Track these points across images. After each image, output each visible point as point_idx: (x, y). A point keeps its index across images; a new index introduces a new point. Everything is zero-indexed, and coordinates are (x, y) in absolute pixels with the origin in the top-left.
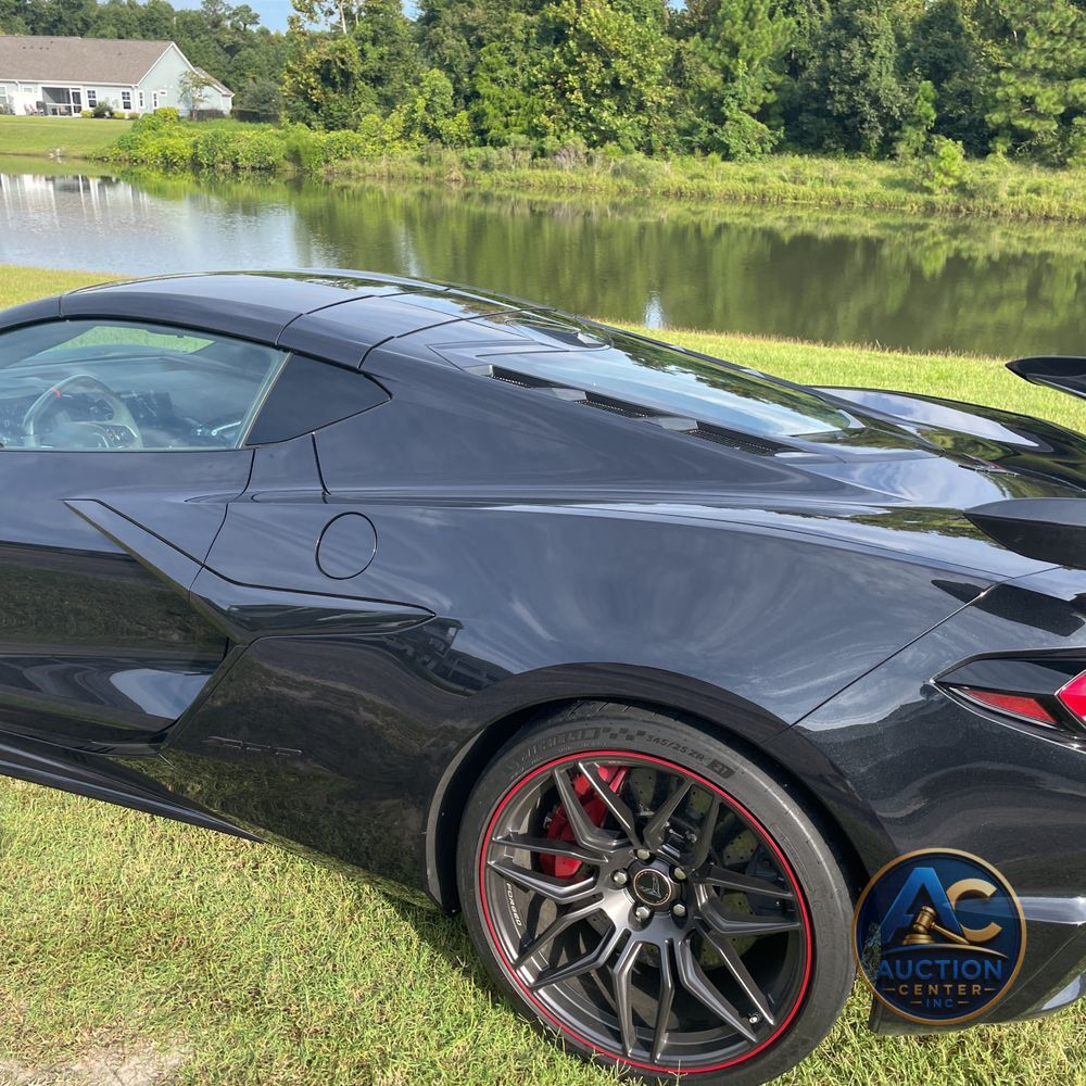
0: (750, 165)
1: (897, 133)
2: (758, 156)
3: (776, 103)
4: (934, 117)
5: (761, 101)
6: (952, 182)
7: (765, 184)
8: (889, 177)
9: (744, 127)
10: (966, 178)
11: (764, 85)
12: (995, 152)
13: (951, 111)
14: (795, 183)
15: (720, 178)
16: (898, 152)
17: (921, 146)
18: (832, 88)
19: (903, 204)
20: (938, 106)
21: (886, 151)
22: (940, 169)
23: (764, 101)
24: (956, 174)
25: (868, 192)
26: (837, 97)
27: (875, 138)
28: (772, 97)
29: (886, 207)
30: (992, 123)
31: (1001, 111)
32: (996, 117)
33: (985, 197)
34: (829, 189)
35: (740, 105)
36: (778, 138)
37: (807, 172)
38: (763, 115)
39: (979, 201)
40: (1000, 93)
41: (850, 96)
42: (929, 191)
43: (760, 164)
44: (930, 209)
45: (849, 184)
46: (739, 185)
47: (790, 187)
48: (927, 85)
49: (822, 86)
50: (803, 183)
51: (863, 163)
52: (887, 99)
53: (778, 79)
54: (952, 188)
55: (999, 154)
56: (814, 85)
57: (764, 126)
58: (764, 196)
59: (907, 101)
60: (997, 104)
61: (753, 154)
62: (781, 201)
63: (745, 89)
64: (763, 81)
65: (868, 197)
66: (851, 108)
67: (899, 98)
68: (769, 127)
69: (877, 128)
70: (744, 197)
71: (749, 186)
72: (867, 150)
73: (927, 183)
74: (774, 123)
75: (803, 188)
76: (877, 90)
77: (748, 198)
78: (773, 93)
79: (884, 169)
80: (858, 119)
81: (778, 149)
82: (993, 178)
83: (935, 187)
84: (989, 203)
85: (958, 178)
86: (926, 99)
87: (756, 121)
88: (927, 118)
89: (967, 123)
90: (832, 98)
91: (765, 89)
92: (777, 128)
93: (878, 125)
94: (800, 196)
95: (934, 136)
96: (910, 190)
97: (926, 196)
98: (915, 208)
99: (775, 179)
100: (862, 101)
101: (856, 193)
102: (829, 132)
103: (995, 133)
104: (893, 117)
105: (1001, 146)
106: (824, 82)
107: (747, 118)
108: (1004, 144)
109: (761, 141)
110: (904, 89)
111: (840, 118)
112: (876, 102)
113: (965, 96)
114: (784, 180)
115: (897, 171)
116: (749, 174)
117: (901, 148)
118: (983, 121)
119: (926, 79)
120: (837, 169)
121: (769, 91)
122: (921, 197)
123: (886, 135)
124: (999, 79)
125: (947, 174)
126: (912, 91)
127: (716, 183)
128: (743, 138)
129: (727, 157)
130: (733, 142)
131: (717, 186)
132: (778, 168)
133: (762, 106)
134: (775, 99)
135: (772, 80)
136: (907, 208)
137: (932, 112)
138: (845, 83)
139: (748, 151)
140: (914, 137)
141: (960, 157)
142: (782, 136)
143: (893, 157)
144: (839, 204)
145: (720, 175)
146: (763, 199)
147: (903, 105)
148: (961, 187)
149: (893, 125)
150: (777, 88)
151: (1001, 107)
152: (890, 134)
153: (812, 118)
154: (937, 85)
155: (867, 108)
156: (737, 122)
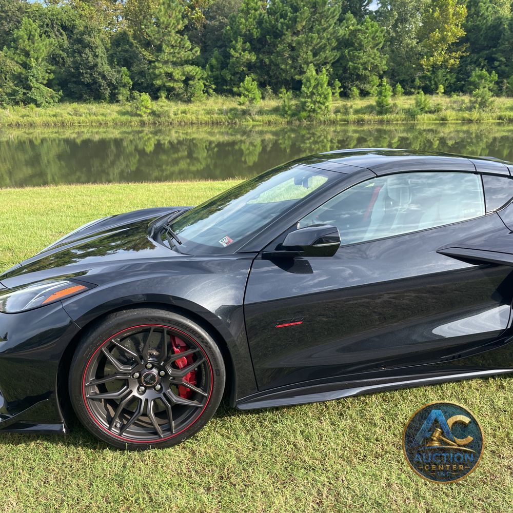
0: (51, 109)
1: (116, 91)
2: (52, 104)
3: (54, 79)
4: (131, 83)
5: (47, 78)
6: (149, 111)
7: (62, 117)
8: (119, 110)
9: (41, 91)
10: (155, 109)
11: (46, 70)
12: (161, 97)
13: (138, 80)
14: (76, 115)
15: (37, 116)
16: (119, 99)
17: (129, 96)
18: (81, 71)
19: (131, 122)
20: (132, 79)
21: (113, 99)
22: (142, 106)
23: (49, 78)
24: (150, 107)
25: (113, 118)
26: (85, 75)
27: (107, 93)
28: (52, 76)
29: (123, 124)
30: (157, 84)
31: (159, 79)
32: (158, 82)
33: (165, 117)
34: (94, 117)
35: (37, 80)
36: (60, 95)
37: (81, 110)
38: (49, 84)
39: (162, 119)
40: (157, 72)
41: (91, 75)
42: (141, 116)
43: (55, 108)
44: (143, 124)
45: (103, 114)
46: (49, 119)
47: (75, 118)
48: (124, 69)
49: (76, 71)
50: (81, 116)
51: (105, 105)
52: (109, 76)
53: (53, 68)
54: (150, 114)
55: (163, 98)
56: (73, 70)
57: (52, 90)
58: (63, 123)
59: (117, 76)
60: (157, 77)
61: (49, 103)
62: (72, 124)
63: (38, 73)
64: (45, 69)
65: (113, 120)
66: (93, 80)
67: (114, 75)
68: (54, 90)
69: (107, 89)
70: (53, 124)
71: (54, 119)
72: (105, 99)
73: (138, 112)
74: (55, 88)
75: (81, 118)
76: (104, 72)
77: (55, 124)
78: (52, 74)
79: (115, 107)
80: (98, 85)
81: (61, 101)
82: (166, 109)
83: (142, 114)
84: (167, 119)
85: (151, 109)
86: (126, 75)
87: (47, 88)
88: (129, 84)
89: (146, 85)
90: (83, 76)
91: (47, 72)
92: (59, 91)
93: (107, 87)
94: (81, 122)
95: (134, 91)
96: (132, 116)
97: (139, 118)
98: (136, 123)
99: (66, 115)
100: (98, 77)
101: (107, 119)
102: (84, 92)
103: (159, 89)
104: (113, 84)
105: (163, 95)
106: (77, 68)
107: (42, 86)
108: (164, 93)
109: (52, 97)
110: (115, 71)
111: (88, 85)
112: (104, 77)
113: (142, 73)
114: (71, 115)
115: (122, 108)
116: (52, 113)
117: (120, 97)
118: (152, 84)
119: (124, 67)
120: (95, 108)
121: (49, 73)
122: (137, 119)
123: (112, 92)
124: (155, 66)
125: (146, 108)
126: (119, 72)
127: (36, 119)
128: (43, 96)
129: (38, 106)
130: (38, 98)
131: (37, 120)
132: (64, 109)
133: (47, 80)
134: (54, 77)
135: (50, 68)
136: (133, 124)
137: (130, 81)
138: (87, 69)
139: (47, 102)
140: (125, 92)
141: (150, 100)
142: (62, 94)
143: (118, 101)
144: (101, 124)
145: (37, 115)
146: (63, 124)
147: (116, 78)
148: (153, 113)
149: (114, 87)
150: (54, 72)
151: (159, 78)
152: (114, 92)
153: (74, 85)
154: (129, 69)
155: (100, 80)
156: (38, 88)
